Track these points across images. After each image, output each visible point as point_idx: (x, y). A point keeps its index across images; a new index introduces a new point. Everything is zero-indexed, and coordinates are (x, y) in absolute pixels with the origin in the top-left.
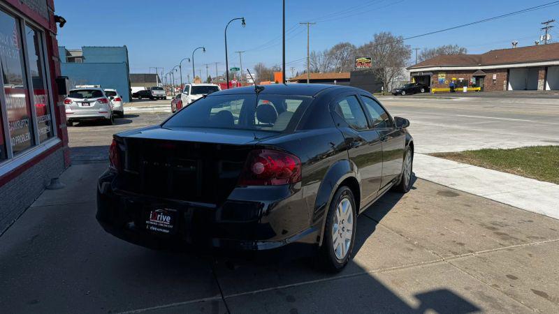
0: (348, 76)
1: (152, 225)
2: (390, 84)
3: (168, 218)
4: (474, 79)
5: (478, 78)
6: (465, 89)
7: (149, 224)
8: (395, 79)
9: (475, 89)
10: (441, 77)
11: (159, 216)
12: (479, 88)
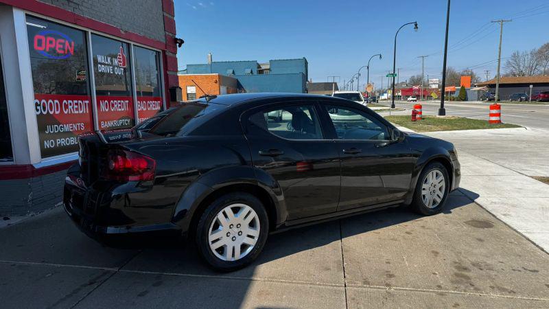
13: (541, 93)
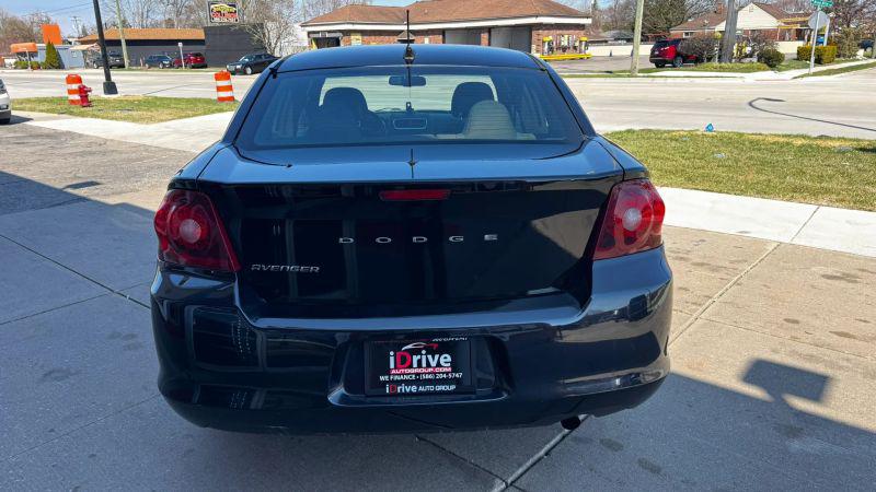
0: (200, 35)
1: (400, 382)
2: (278, 49)
3: (446, 359)
7: (391, 382)
8: (284, 42)
10: (356, 40)
11: (415, 358)
13: (193, 55)
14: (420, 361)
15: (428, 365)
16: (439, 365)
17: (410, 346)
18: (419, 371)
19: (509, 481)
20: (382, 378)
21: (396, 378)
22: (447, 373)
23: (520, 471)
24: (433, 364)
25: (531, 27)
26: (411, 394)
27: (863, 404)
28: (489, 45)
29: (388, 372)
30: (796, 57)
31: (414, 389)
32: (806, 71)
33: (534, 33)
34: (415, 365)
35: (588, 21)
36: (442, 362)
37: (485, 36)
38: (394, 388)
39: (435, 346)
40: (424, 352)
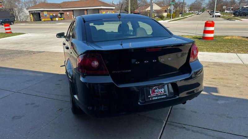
2: (19, 17)
4: (60, 14)
5: (61, 14)
6: (57, 19)
8: (21, 14)
9: (61, 19)
10: (45, 13)
11: (156, 91)
12: (63, 19)
14: (157, 91)
15: (159, 92)
16: (161, 92)
17: (154, 88)
18: (157, 93)
19: (166, 120)
20: (149, 96)
21: (152, 96)
22: (163, 93)
23: (167, 118)
24: (160, 91)
25: (98, 9)
26: (156, 99)
27: (226, 92)
28: (87, 14)
29: (150, 95)
30: (166, 16)
31: (156, 98)
32: (170, 20)
33: (100, 11)
34: (156, 92)
35: (114, 8)
36: (162, 90)
37: (86, 12)
38: (152, 98)
39: (160, 87)
40: (158, 89)
